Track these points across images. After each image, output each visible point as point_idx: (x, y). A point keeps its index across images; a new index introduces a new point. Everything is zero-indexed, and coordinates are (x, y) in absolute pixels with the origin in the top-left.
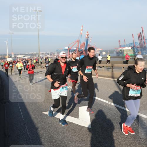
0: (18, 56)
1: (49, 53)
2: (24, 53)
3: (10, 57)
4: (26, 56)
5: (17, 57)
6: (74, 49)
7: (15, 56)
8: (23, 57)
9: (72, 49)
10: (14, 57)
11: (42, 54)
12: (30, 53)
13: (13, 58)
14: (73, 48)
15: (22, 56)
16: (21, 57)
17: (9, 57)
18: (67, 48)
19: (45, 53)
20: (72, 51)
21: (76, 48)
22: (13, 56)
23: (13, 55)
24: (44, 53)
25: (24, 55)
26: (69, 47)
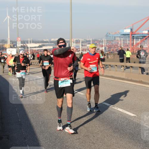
0: (29, 45)
1: (90, 41)
2: (41, 40)
3: (14, 46)
4: (44, 45)
5: (28, 48)
6: (142, 34)
7: (22, 45)
8: (38, 47)
9: (138, 34)
10: (22, 47)
11: (77, 42)
12: (52, 40)
13: (20, 49)
14: (140, 32)
15: (37, 45)
16: (35, 47)
17: (11, 47)
18: (128, 31)
19: (83, 40)
20: (137, 38)
21: (146, 32)
22: (19, 44)
23: (20, 42)
24: (81, 40)
25: (41, 44)
26: (131, 30)
